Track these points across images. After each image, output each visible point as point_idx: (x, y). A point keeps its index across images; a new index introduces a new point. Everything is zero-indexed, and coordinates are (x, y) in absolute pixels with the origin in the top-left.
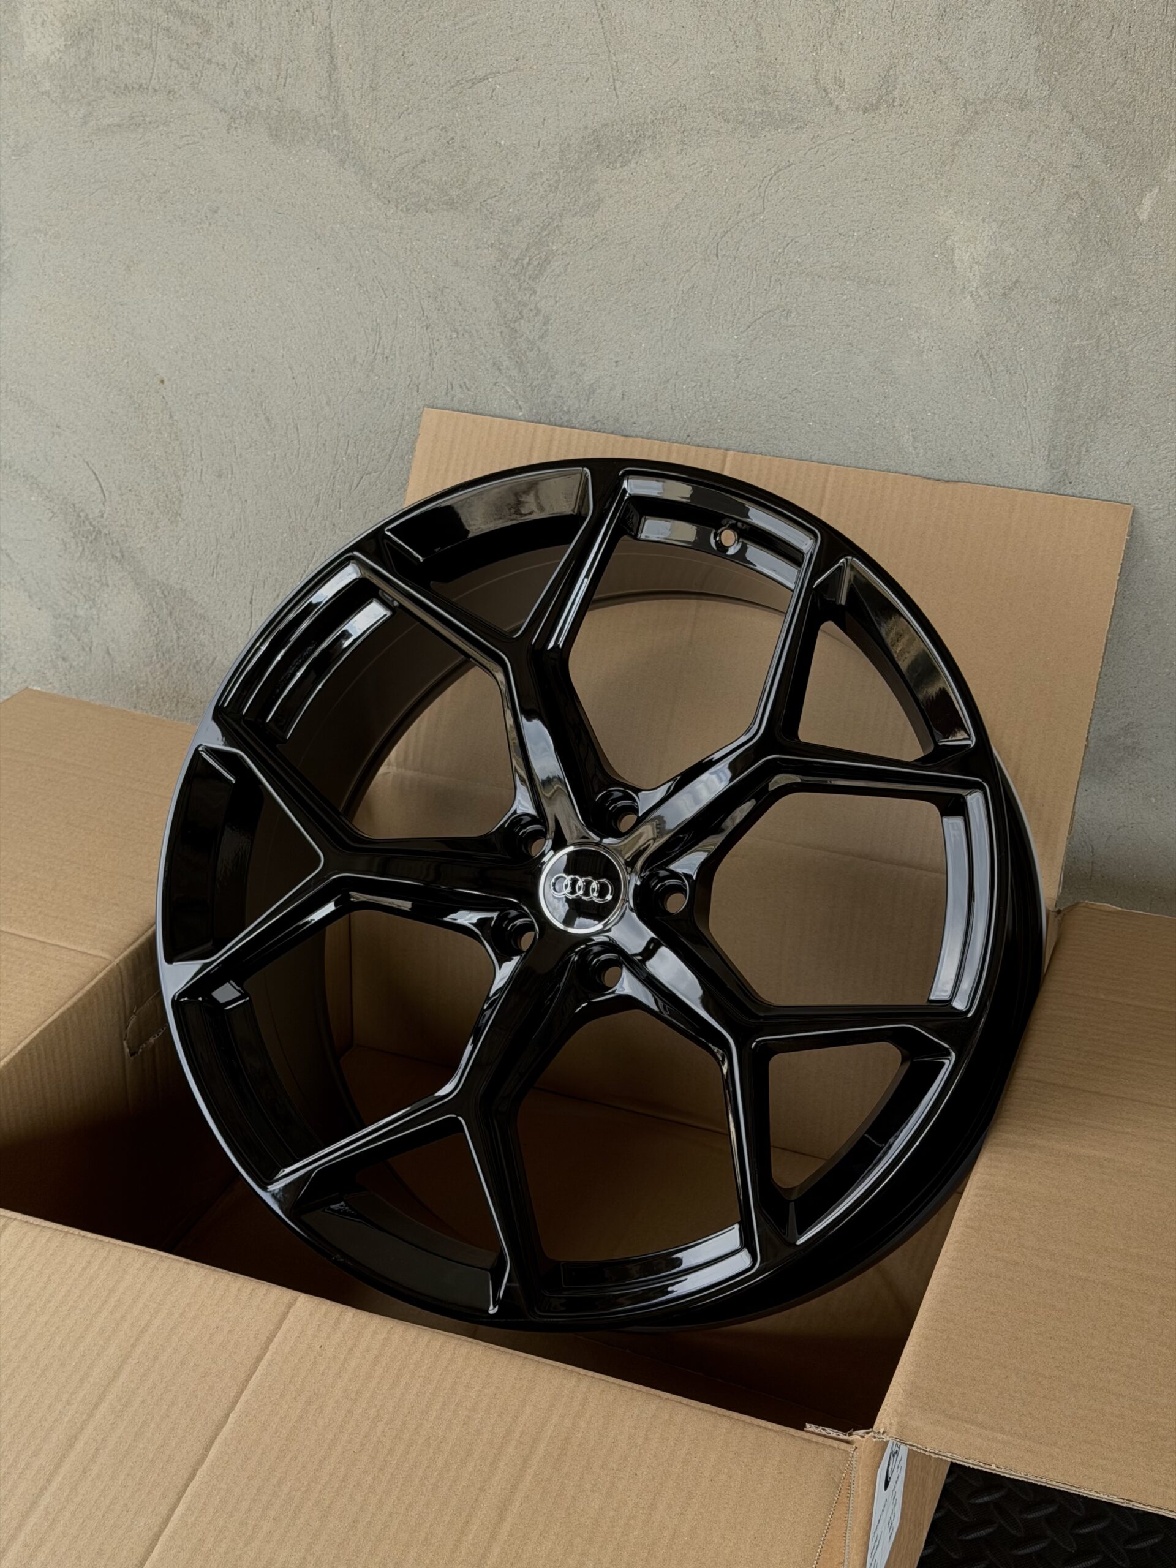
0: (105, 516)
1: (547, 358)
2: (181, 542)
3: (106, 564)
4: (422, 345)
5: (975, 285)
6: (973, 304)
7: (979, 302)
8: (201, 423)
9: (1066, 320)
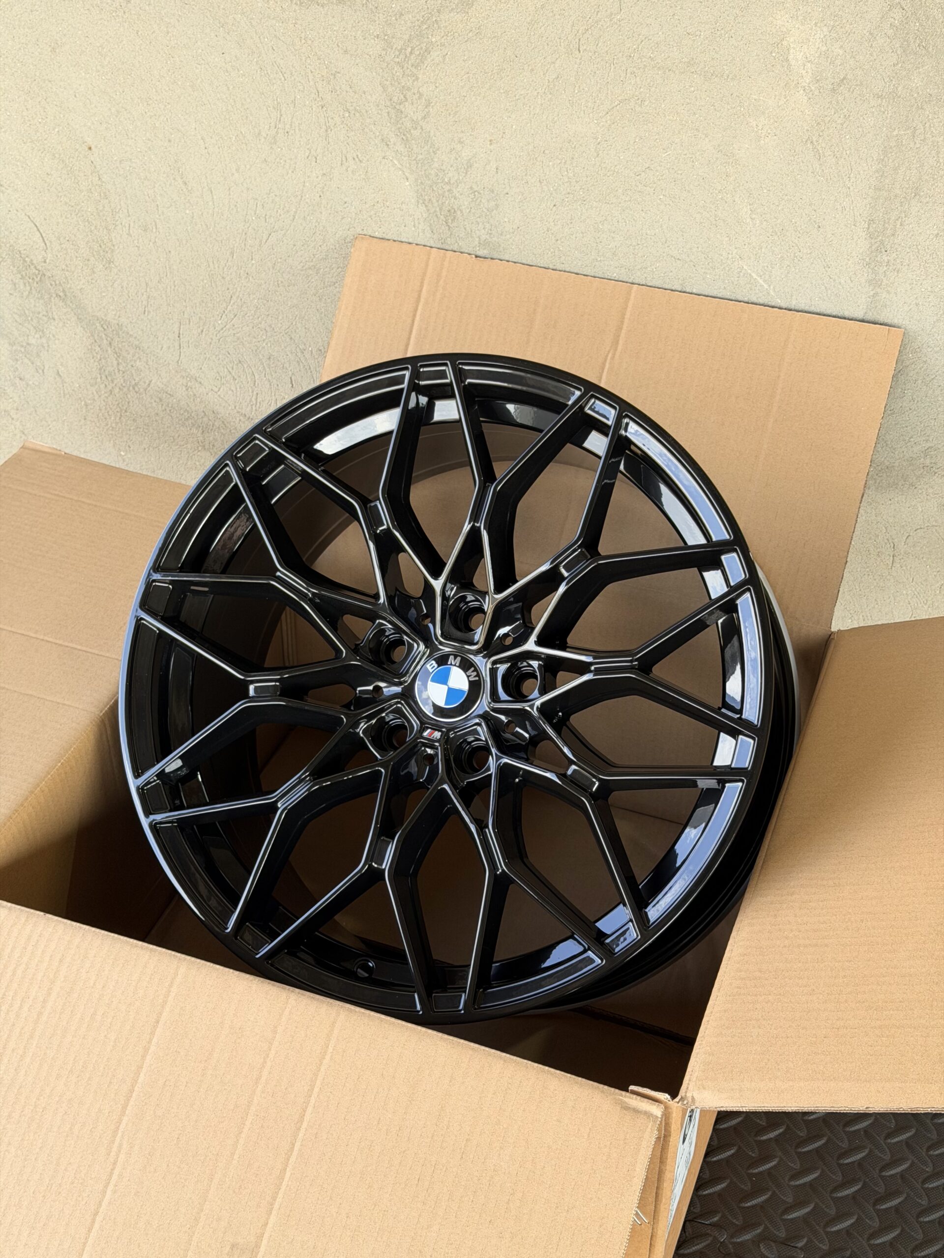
0: (47, 261)
1: (429, 136)
2: (116, 285)
3: (51, 301)
4: (318, 122)
5: (808, 81)
6: (806, 98)
7: (810, 96)
8: (127, 185)
9: (886, 113)
